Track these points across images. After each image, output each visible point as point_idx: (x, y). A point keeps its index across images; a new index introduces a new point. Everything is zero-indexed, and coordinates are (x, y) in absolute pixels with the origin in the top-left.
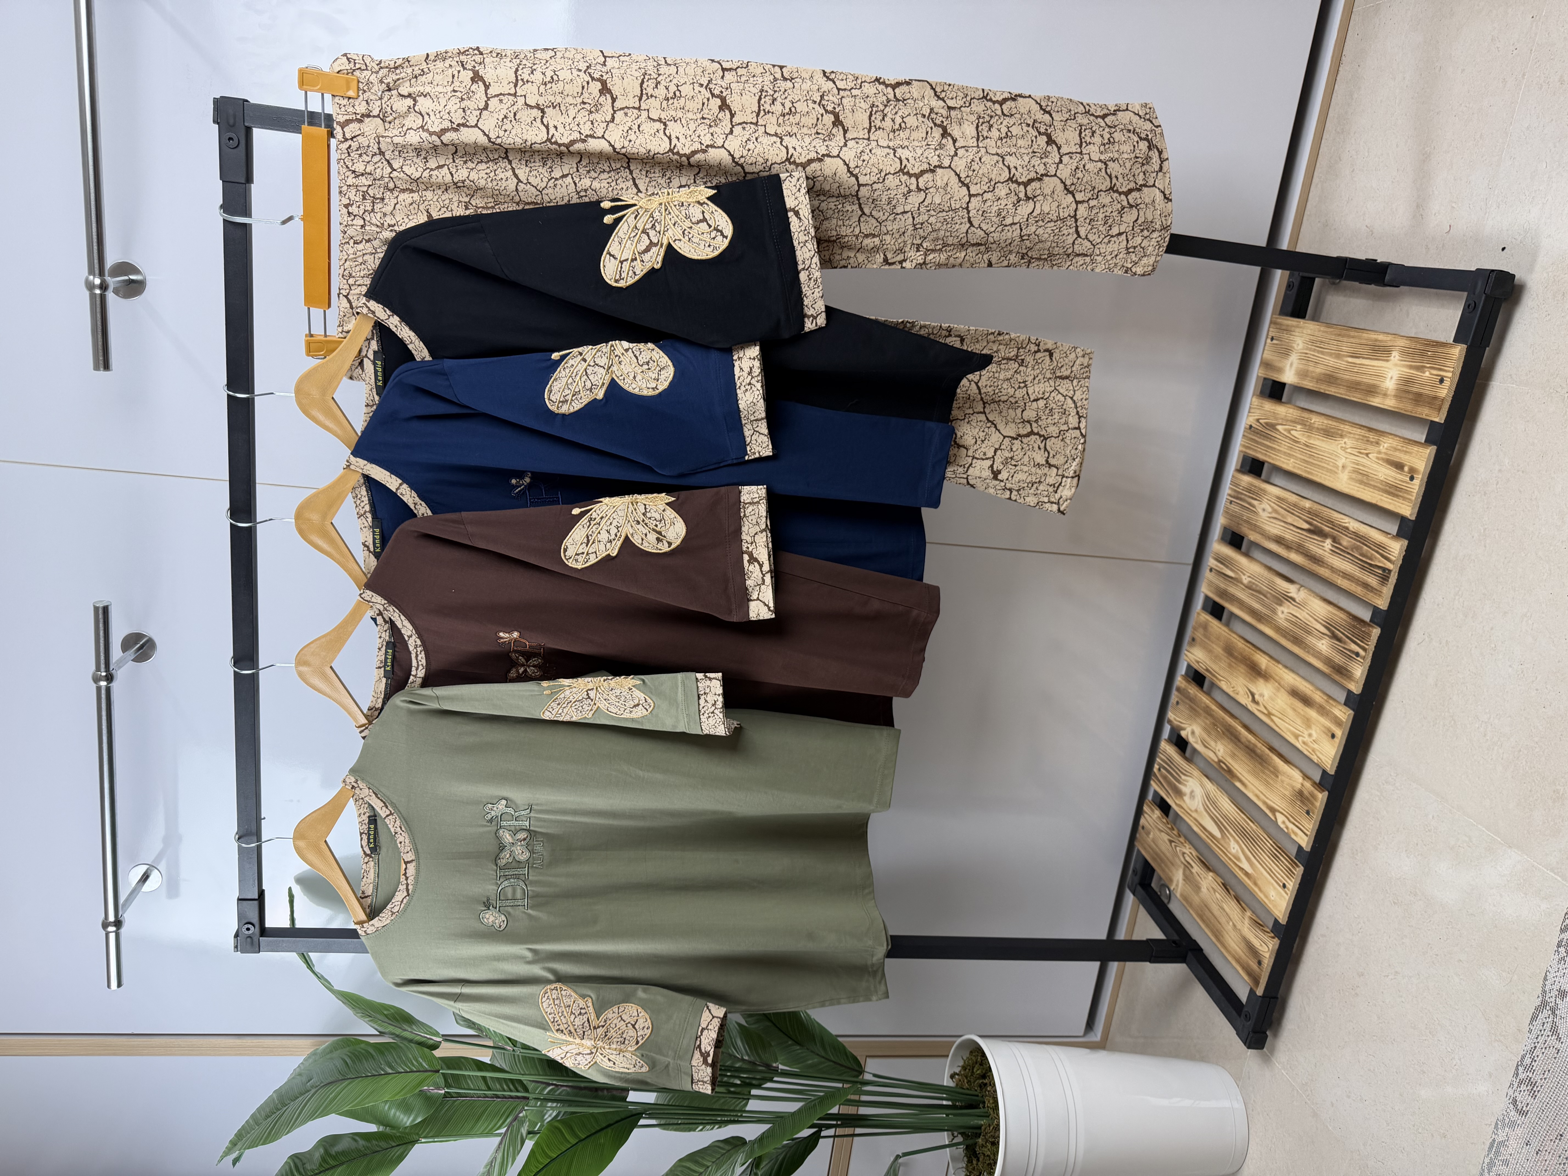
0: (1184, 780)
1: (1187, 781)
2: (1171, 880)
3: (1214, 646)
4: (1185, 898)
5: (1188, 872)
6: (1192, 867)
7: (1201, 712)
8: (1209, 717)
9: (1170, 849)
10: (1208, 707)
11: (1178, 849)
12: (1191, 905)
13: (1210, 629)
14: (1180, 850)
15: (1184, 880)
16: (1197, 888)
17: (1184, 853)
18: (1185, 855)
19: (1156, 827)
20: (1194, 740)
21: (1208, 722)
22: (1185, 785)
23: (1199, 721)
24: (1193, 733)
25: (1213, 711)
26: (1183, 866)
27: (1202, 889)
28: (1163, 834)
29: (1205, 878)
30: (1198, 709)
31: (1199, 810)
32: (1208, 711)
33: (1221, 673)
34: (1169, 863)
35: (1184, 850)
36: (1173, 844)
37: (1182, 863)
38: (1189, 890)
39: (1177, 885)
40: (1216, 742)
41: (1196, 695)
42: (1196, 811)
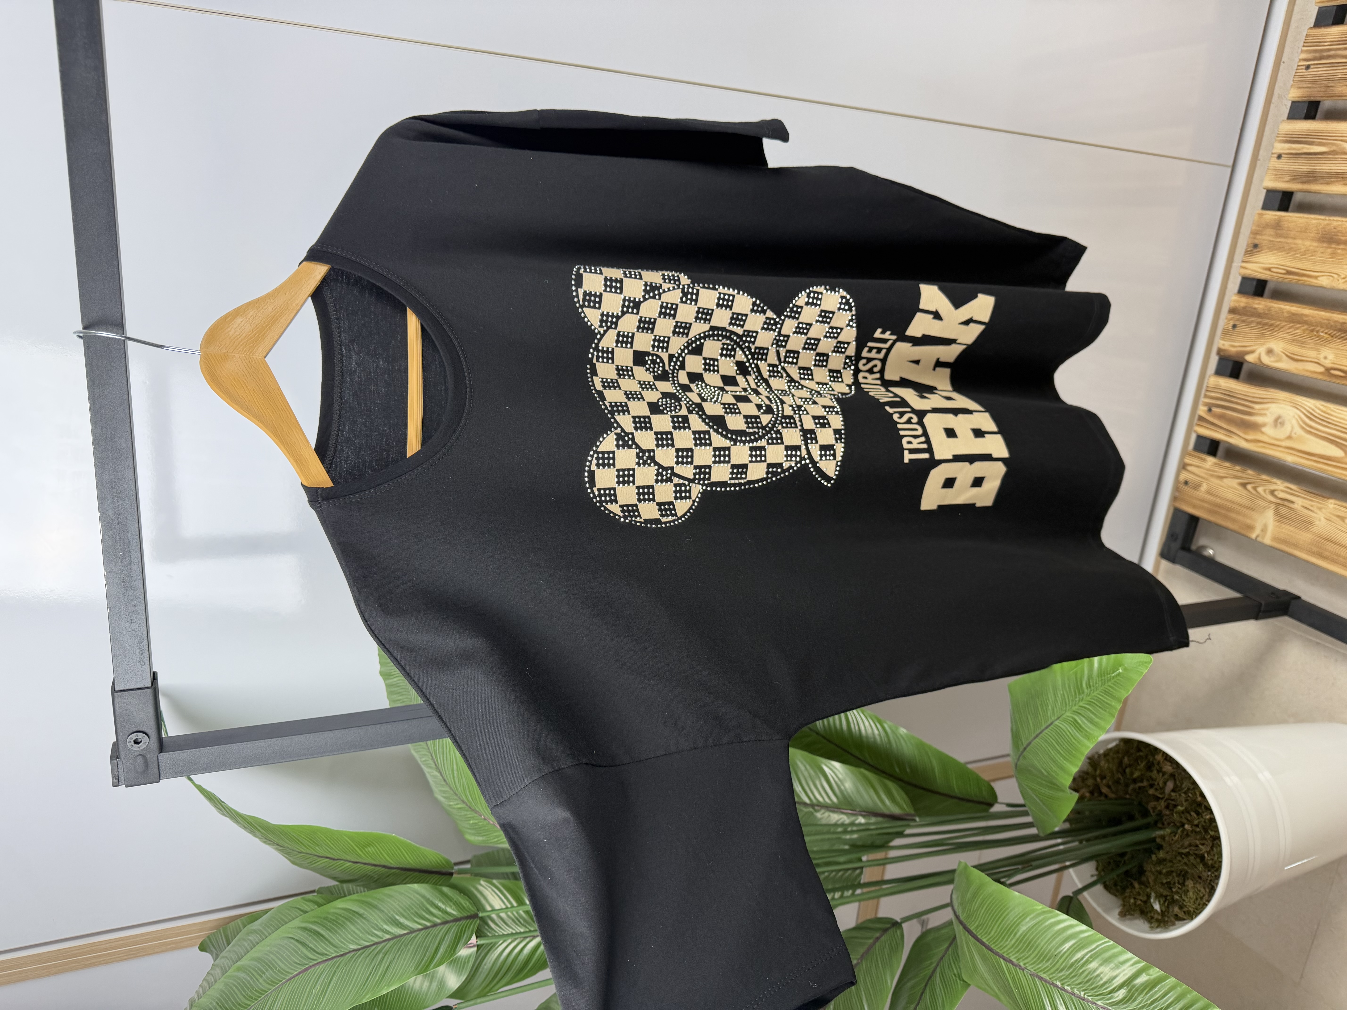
0: (1259, 410)
1: (1267, 409)
2: (1251, 528)
3: (1299, 241)
4: (1284, 541)
5: (1283, 510)
6: (1292, 502)
7: (1283, 323)
8: (1298, 325)
9: (1244, 492)
10: (1294, 314)
11: (1260, 489)
12: (1296, 546)
13: (1286, 225)
14: (1265, 491)
15: (1278, 521)
16: (1306, 524)
17: (1272, 492)
18: (1276, 493)
19: (1212, 476)
20: (1272, 359)
21: (1298, 331)
22: (1265, 414)
23: (1282, 335)
24: (1270, 352)
25: (1307, 316)
26: (1273, 506)
27: (1317, 523)
28: (1225, 480)
29: (1320, 509)
30: (1274, 322)
31: (1293, 435)
32: (1295, 320)
33: (1318, 268)
34: (1244, 510)
35: (1273, 487)
36: (1249, 487)
37: (1271, 502)
38: (1288, 530)
39: (1264, 530)
40: (1318, 350)
41: (1269, 309)
42: (1289, 438)
